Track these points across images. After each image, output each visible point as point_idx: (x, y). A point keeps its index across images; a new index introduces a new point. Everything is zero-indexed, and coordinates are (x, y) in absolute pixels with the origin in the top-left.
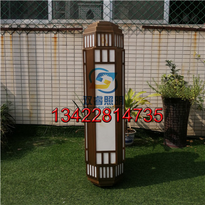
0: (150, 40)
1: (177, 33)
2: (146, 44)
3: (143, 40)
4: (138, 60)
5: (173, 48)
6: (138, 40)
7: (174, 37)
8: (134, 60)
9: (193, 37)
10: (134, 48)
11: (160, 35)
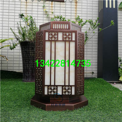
0: (19, 6)
1: (39, 2)
2: (16, 9)
3: (14, 6)
4: (10, 20)
5: (36, 13)
6: (10, 6)
7: (37, 4)
8: (7, 20)
9: (50, 5)
10: (8, 11)
11: (26, 2)
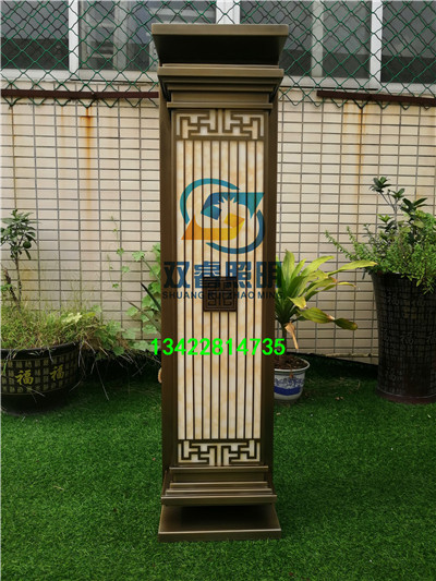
0: (337, 129)
1: (404, 112)
2: (326, 139)
3: (317, 128)
4: (306, 179)
5: (394, 150)
6: (307, 128)
7: (396, 120)
8: (296, 178)
11: (362, 114)
